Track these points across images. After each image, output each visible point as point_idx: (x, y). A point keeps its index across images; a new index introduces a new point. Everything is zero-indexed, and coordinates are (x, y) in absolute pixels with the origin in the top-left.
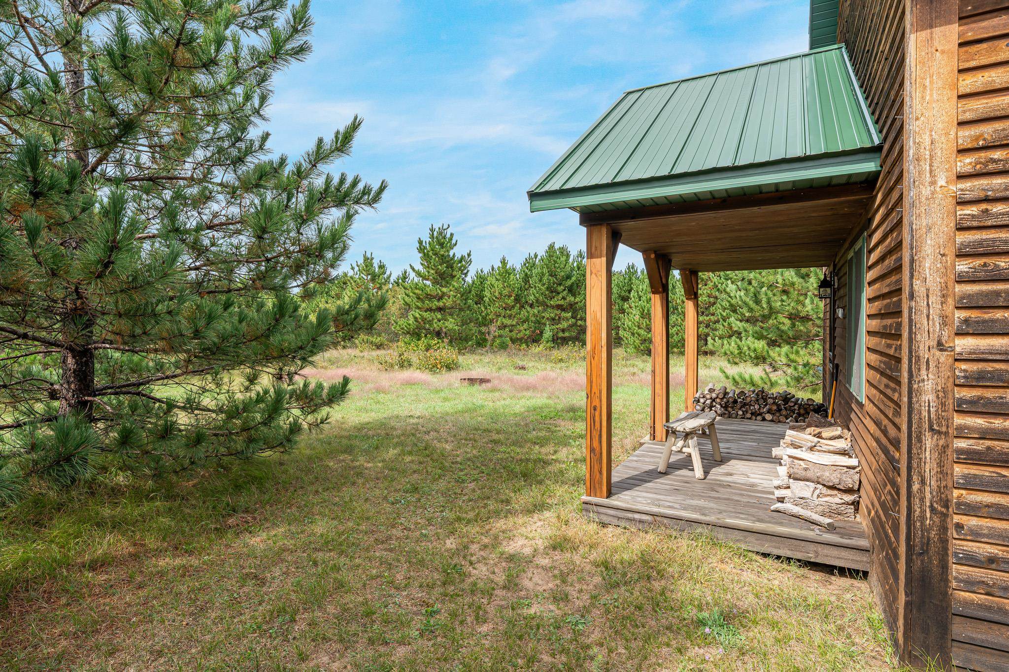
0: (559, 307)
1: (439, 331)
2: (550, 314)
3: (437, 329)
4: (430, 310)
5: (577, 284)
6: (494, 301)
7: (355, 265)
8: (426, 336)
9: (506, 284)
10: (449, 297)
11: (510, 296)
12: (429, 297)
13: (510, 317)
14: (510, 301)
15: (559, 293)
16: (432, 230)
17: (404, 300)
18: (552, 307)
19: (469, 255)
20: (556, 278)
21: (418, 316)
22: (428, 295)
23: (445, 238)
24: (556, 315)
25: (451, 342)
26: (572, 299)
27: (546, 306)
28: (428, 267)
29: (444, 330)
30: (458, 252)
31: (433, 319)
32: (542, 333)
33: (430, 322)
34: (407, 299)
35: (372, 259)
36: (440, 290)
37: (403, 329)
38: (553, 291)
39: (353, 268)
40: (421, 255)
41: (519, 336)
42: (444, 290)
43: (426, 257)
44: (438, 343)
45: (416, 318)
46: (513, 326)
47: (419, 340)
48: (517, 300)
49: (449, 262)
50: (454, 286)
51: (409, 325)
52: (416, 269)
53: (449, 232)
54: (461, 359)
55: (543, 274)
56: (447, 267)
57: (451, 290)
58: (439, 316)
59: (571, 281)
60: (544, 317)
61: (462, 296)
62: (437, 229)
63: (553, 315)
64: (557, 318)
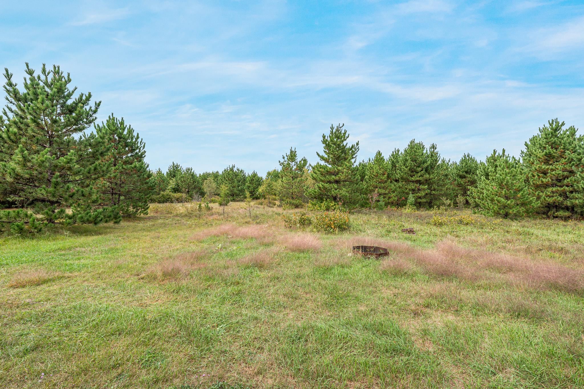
0: (419, 182)
1: (335, 197)
2: (412, 186)
3: (334, 195)
4: (330, 182)
5: (431, 166)
6: (373, 178)
7: (285, 156)
8: (326, 200)
9: (381, 166)
10: (343, 173)
11: (384, 174)
12: (330, 173)
13: (383, 188)
14: (384, 178)
15: (418, 173)
16: (332, 128)
17: (312, 176)
18: (413, 182)
19: (357, 144)
20: (416, 163)
21: (321, 186)
22: (327, 171)
23: (340, 133)
24: (416, 187)
25: (344, 204)
26: (428, 176)
27: (408, 181)
28: (329, 153)
29: (339, 196)
30: (349, 143)
31: (332, 189)
32: (406, 199)
33: (330, 190)
34: (314, 175)
35: (295, 152)
36: (337, 168)
37: (311, 195)
38: (413, 171)
39: (284, 158)
40: (324, 145)
41: (390, 200)
42: (340, 168)
43: (328, 146)
44: (335, 205)
45: (319, 188)
46: (385, 194)
47: (322, 202)
48: (388, 177)
49: (344, 150)
50: (346, 166)
51: (315, 192)
52: (321, 155)
53: (343, 129)
54: (352, 218)
55: (407, 160)
56: (342, 152)
57: (344, 169)
58: (336, 186)
59: (427, 164)
60: (406, 189)
61: (352, 172)
62: (336, 128)
63: (413, 187)
64: (416, 189)
